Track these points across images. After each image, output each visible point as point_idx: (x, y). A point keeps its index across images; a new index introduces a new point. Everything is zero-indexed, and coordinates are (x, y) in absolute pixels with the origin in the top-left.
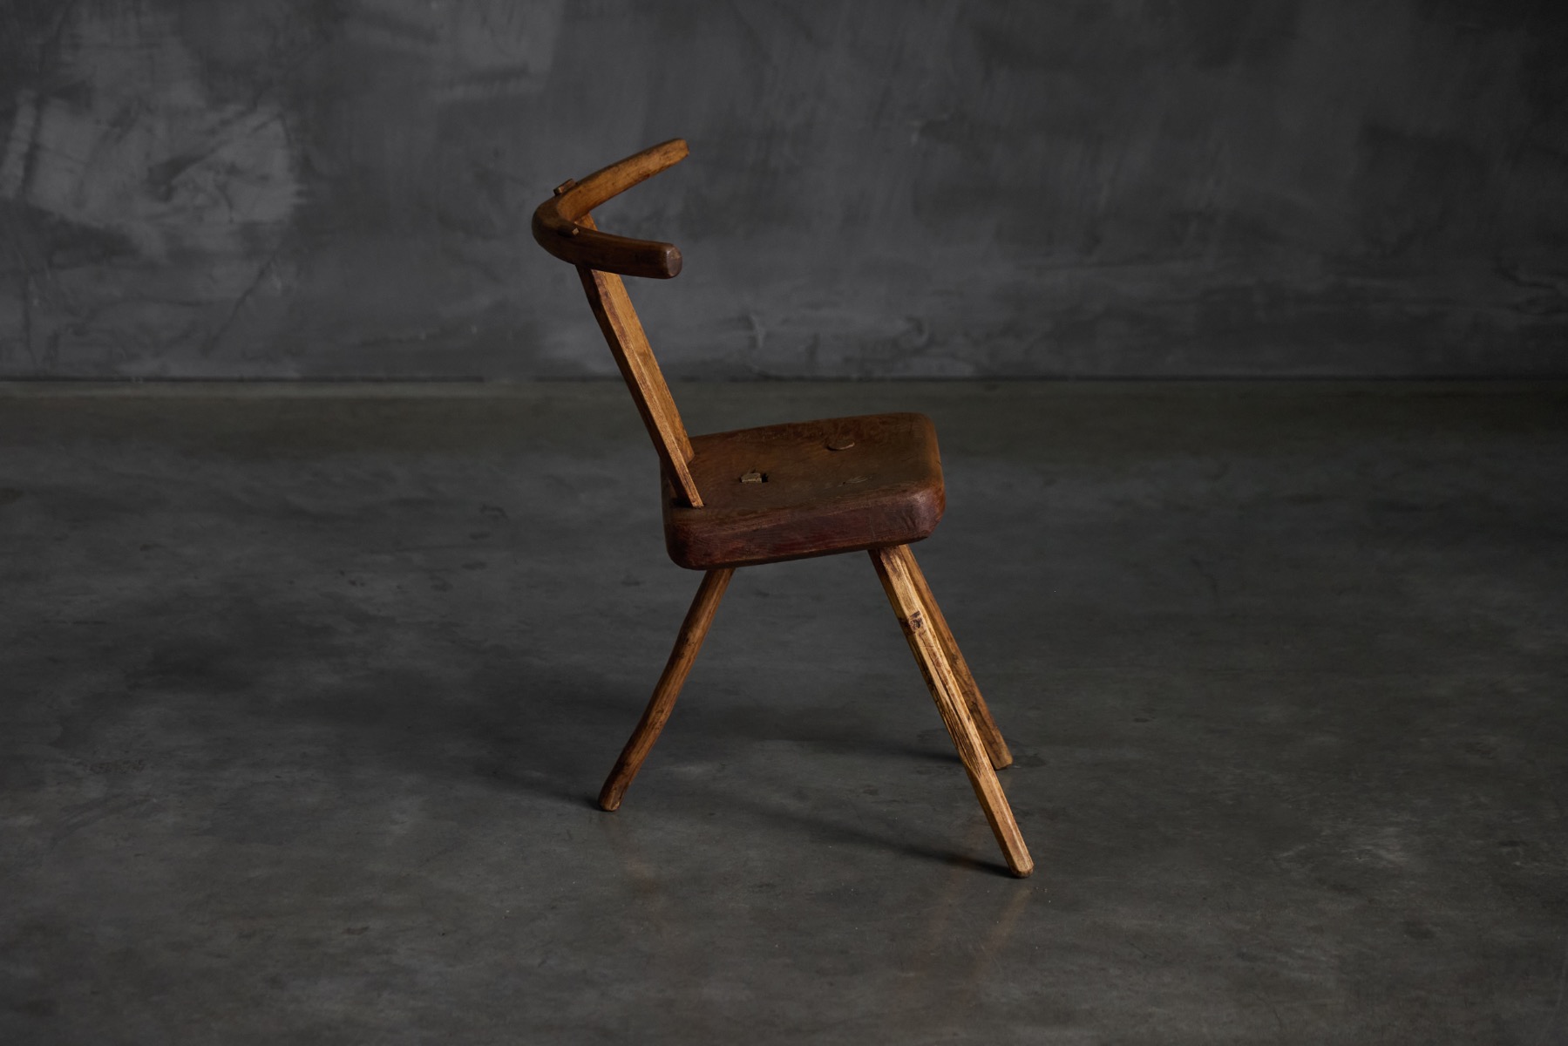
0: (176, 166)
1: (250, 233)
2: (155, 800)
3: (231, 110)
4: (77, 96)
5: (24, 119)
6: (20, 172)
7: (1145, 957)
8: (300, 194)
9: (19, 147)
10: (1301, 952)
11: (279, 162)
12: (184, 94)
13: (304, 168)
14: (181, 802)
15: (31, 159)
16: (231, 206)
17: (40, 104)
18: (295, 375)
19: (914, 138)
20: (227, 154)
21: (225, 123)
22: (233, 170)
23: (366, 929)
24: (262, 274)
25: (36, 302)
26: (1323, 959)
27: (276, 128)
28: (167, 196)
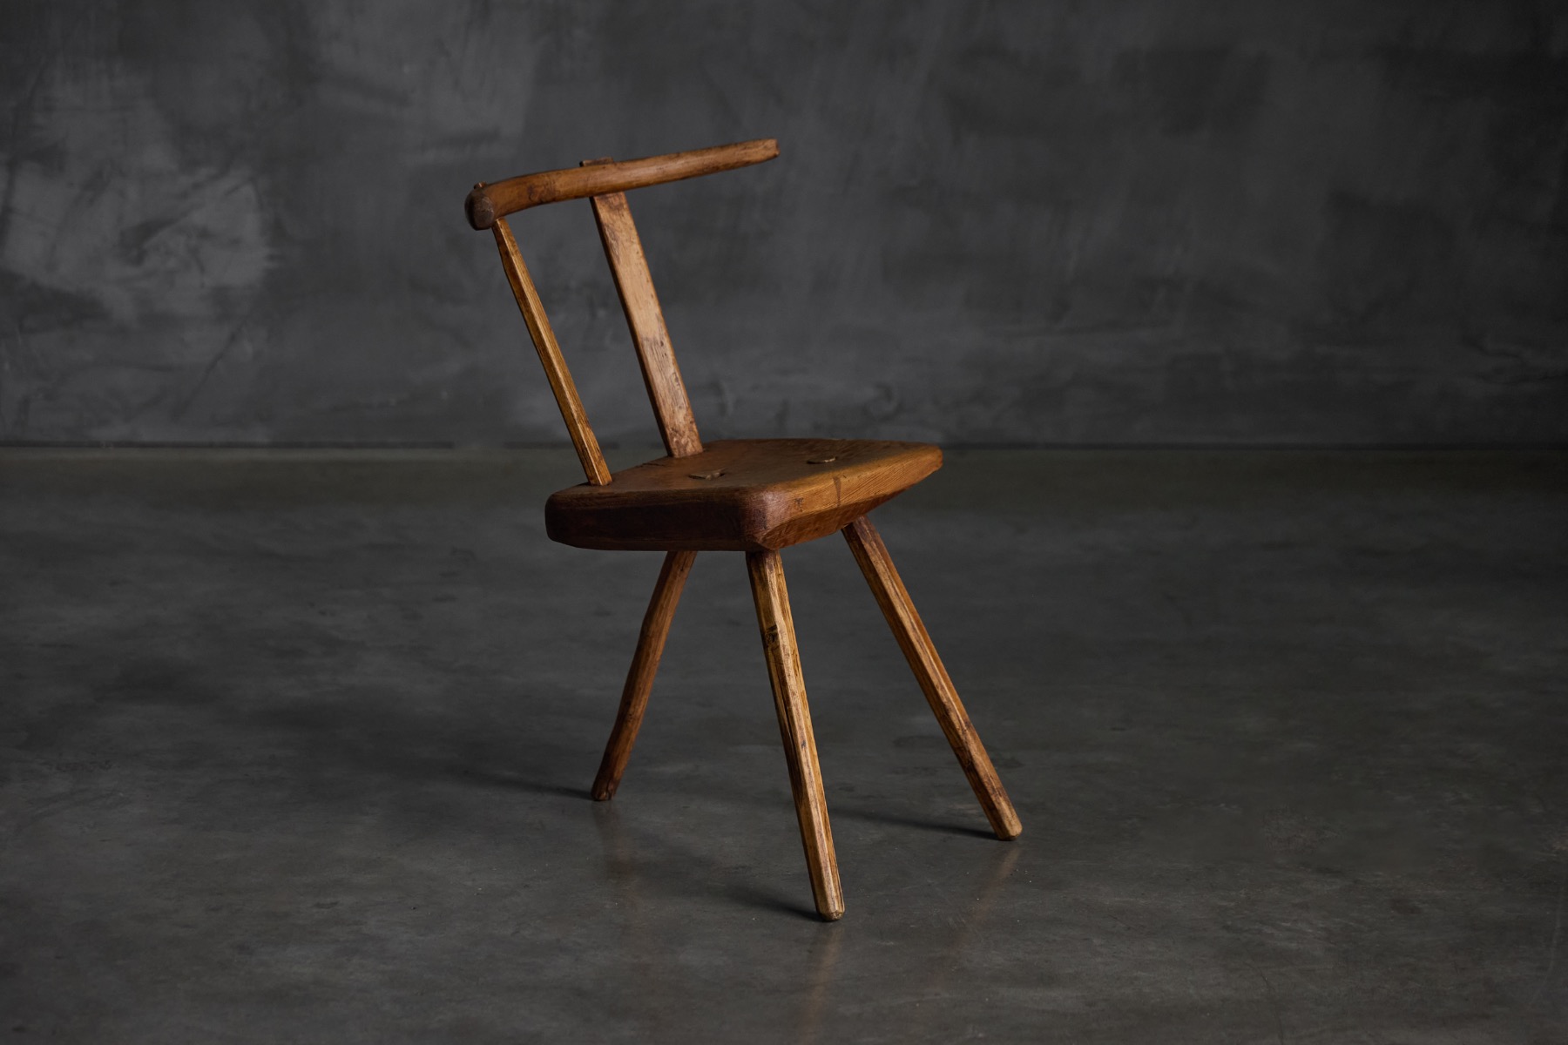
0: (148, 229)
1: (221, 297)
2: (121, 794)
3: (203, 173)
4: (50, 159)
7: (1129, 929)
8: (271, 258)
10: (1289, 925)
11: (251, 225)
12: (157, 157)
13: (276, 232)
14: (148, 796)
15: (4, 224)
16: (202, 270)
17: (12, 167)
18: (264, 440)
20: (198, 218)
21: (197, 186)
22: (204, 234)
23: (336, 904)
24: (233, 338)
25: (7, 366)
26: (1310, 931)
27: (248, 191)
28: (139, 260)
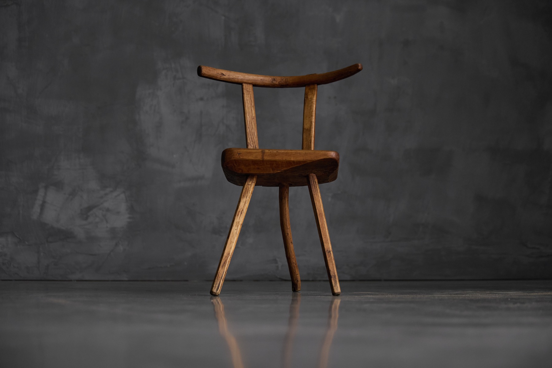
0: (90, 209)
1: (113, 231)
3: (108, 190)
4: (58, 185)
5: (41, 193)
6: (39, 210)
8: (130, 218)
9: (39, 202)
11: (123, 207)
12: (93, 185)
13: (131, 209)
15: (42, 207)
16: (107, 222)
17: (46, 188)
18: (126, 279)
19: (330, 199)
20: (106, 205)
21: (106, 194)
22: (108, 210)
24: (117, 245)
25: (42, 254)
27: (123, 196)
28: (86, 219)
